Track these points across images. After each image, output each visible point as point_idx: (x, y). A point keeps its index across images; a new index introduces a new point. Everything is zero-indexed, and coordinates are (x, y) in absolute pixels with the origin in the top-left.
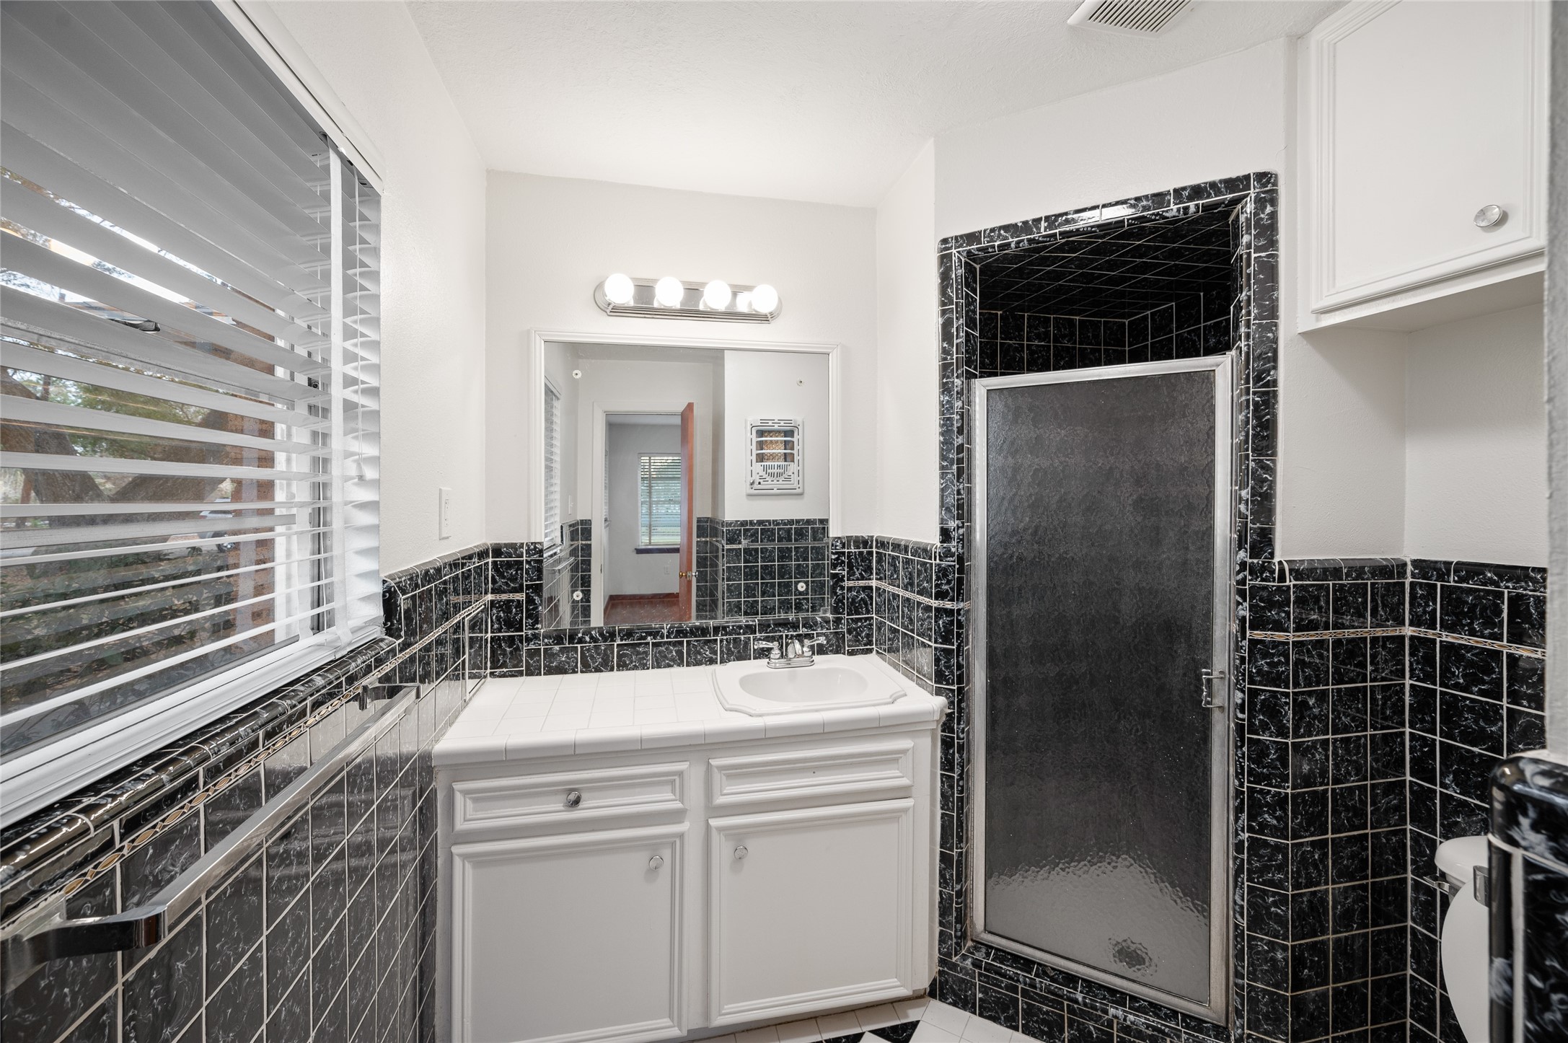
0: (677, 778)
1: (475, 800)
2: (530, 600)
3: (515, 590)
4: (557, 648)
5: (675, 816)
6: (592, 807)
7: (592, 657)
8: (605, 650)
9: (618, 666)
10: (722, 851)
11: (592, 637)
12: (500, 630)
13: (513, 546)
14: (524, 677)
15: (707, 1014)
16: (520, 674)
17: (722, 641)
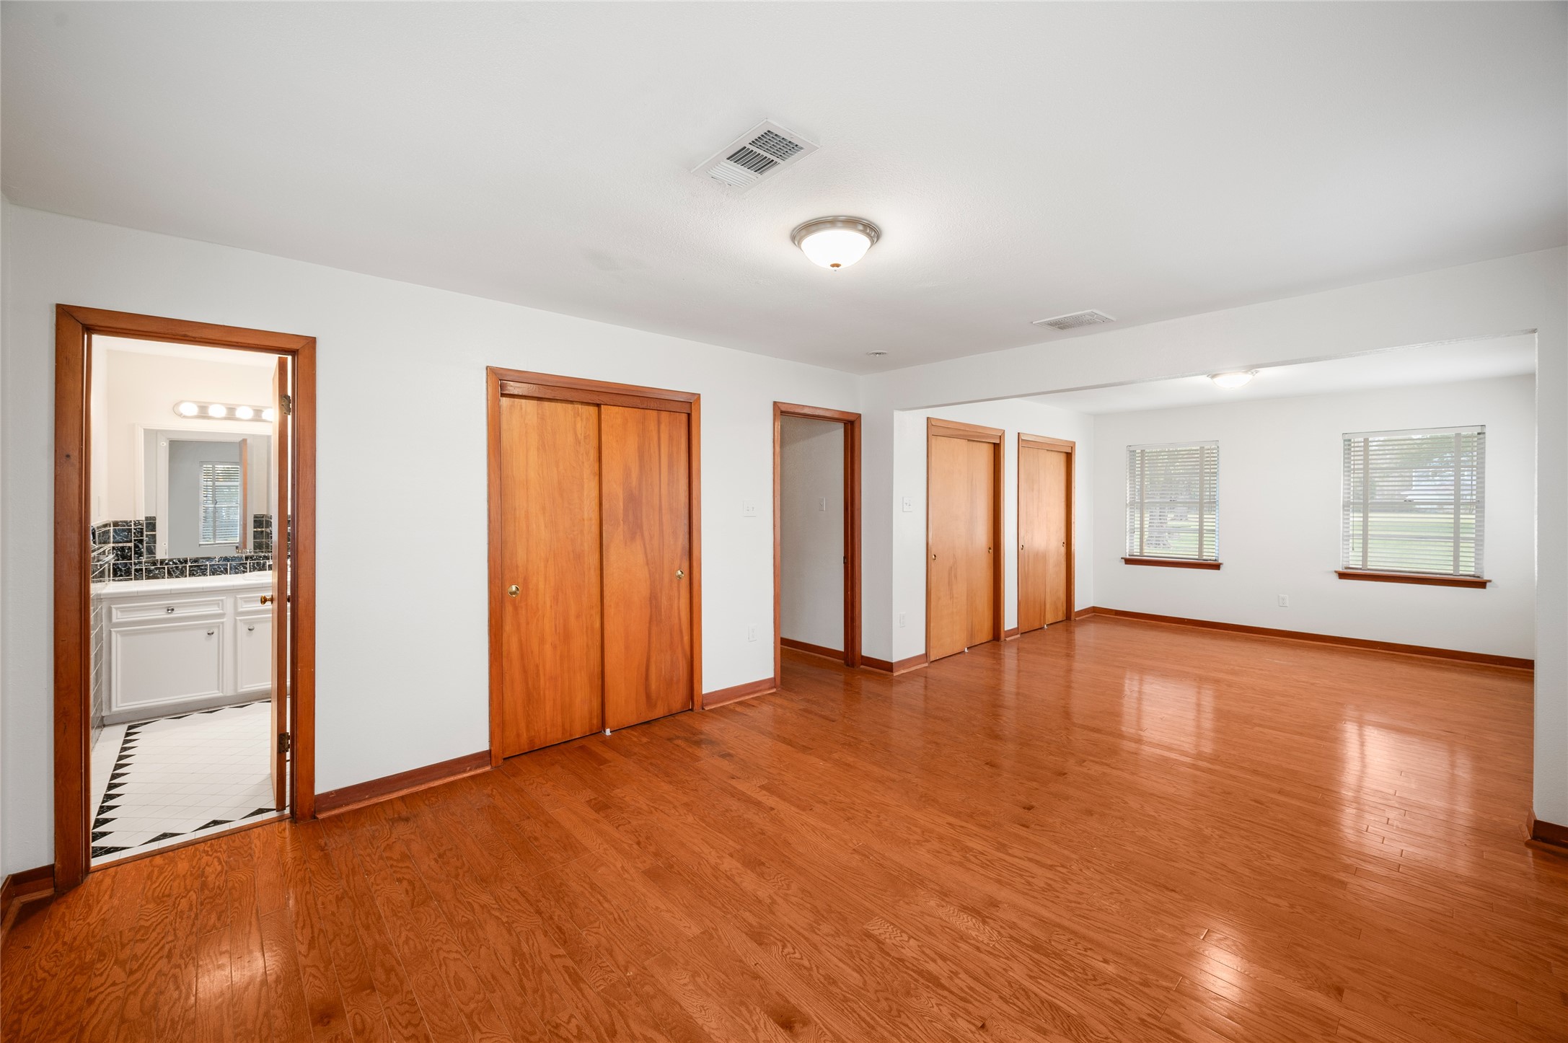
0: (220, 602)
1: (121, 612)
2: (136, 546)
3: (127, 542)
4: (153, 567)
5: (222, 615)
6: (176, 614)
7: (174, 571)
8: (182, 569)
9: (190, 575)
10: (242, 629)
11: (174, 562)
12: (118, 560)
13: (126, 522)
14: (133, 581)
15: (236, 689)
16: (131, 579)
17: (250, 563)
